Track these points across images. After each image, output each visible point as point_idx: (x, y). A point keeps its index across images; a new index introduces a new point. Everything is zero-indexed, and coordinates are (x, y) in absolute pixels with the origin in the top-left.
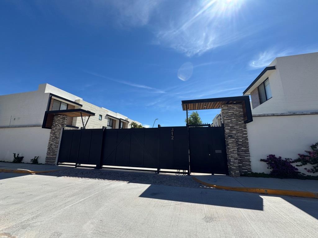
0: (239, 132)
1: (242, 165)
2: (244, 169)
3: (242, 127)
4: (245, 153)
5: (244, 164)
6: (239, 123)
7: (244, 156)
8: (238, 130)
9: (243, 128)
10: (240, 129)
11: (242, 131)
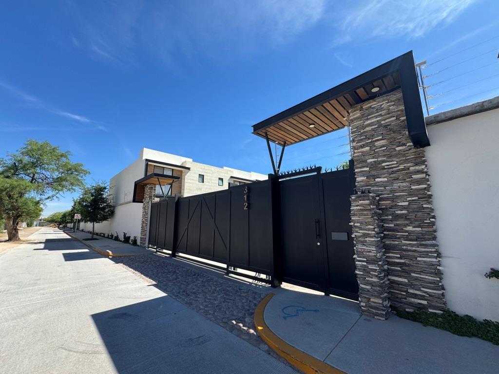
0: (397, 179)
1: (406, 281)
2: (415, 296)
3: (406, 161)
4: (421, 245)
5: (416, 279)
6: (398, 149)
7: (416, 254)
8: (393, 172)
9: (411, 164)
10: (402, 167)
11: (407, 173)
